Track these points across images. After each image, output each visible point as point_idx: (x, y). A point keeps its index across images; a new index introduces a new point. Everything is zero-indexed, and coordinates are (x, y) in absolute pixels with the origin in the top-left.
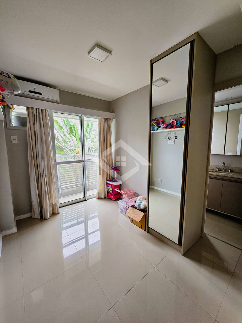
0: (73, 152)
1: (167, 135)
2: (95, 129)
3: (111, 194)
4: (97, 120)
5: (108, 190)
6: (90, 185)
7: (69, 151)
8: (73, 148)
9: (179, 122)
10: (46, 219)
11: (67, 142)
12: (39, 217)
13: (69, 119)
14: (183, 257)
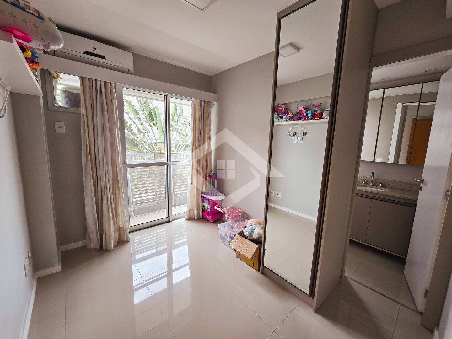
0: (153, 148)
1: (292, 129)
2: (185, 117)
3: (208, 214)
4: (190, 103)
5: (203, 206)
6: (177, 198)
7: (147, 147)
8: (154, 142)
9: (310, 111)
10: (108, 251)
11: (144, 134)
12: (98, 246)
13: (148, 100)
14: (316, 313)
